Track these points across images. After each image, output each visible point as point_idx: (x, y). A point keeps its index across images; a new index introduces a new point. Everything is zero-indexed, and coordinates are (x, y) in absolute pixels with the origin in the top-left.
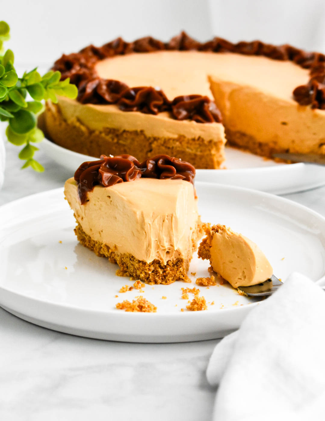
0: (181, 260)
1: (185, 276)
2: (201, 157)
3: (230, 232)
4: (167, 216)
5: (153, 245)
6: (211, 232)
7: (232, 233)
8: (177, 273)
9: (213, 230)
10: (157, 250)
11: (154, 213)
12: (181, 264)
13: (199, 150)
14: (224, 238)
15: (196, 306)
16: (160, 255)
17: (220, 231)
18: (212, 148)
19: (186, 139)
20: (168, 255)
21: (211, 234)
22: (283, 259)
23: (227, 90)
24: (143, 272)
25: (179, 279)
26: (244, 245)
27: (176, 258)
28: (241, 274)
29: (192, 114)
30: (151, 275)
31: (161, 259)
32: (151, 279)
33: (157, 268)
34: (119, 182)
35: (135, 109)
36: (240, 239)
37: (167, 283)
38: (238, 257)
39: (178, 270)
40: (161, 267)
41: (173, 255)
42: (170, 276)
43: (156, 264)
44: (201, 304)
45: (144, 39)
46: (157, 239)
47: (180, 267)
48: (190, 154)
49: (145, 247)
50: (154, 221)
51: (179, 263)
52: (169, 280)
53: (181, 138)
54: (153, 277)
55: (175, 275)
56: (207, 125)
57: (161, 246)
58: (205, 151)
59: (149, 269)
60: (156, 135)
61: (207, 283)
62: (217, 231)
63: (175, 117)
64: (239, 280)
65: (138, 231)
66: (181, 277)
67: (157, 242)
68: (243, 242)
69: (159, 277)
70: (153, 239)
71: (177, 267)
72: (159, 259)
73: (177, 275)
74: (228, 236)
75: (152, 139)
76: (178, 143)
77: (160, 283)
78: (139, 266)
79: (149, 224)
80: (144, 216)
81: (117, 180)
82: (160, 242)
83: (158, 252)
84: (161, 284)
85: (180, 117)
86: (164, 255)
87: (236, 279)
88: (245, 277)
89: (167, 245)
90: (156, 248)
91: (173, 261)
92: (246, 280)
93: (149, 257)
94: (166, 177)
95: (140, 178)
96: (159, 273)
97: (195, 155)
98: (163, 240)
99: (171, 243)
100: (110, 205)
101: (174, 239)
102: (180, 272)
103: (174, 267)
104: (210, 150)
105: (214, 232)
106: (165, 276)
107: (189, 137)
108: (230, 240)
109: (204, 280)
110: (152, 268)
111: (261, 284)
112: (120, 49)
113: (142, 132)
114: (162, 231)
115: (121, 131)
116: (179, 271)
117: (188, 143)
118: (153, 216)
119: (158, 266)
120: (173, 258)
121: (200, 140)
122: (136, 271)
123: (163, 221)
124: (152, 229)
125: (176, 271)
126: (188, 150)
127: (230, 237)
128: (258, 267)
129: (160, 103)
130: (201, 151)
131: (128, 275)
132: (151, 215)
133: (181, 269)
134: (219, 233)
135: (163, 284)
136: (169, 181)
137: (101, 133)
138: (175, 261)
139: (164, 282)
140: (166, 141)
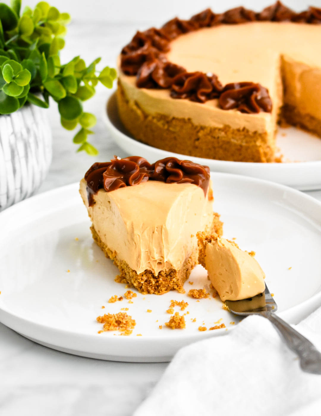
0: (174, 271)
1: (179, 286)
2: (247, 148)
3: (222, 243)
4: (157, 228)
5: (143, 255)
6: (204, 241)
7: (223, 245)
8: (170, 283)
9: (206, 239)
10: (148, 260)
11: (143, 224)
12: (175, 275)
13: (244, 141)
14: (215, 249)
15: (173, 324)
16: (151, 266)
17: (213, 241)
18: (257, 139)
19: (231, 129)
20: (161, 266)
21: (204, 243)
22: (290, 268)
23: (298, 71)
24: (136, 281)
25: (173, 289)
26: (231, 260)
27: (169, 269)
28: (228, 288)
29: (240, 103)
30: (144, 285)
31: (153, 270)
32: (144, 288)
33: (150, 278)
34: (122, 186)
35: (184, 96)
36: (228, 252)
37: (159, 294)
38: (226, 270)
39: (171, 280)
40: (154, 277)
41: (165, 266)
42: (163, 286)
43: (149, 273)
44: (179, 323)
45: (235, 10)
46: (147, 250)
47: (174, 278)
48: (235, 145)
49: (135, 258)
50: (143, 233)
51: (172, 273)
52: (161, 290)
53: (226, 128)
54: (145, 287)
55: (168, 285)
56: (252, 116)
57: (151, 257)
58: (251, 142)
59: (141, 278)
60: (203, 124)
61: (199, 295)
62: (210, 241)
63: (221, 106)
64: (227, 294)
65: (129, 241)
66: (175, 287)
67: (148, 253)
68: (231, 256)
69: (151, 287)
70: (143, 250)
71: (170, 277)
72: (151, 270)
73: (170, 285)
74: (219, 248)
75: (199, 128)
76: (223, 134)
77: (152, 293)
78: (133, 274)
79: (139, 235)
80: (134, 227)
81: (119, 184)
82: (150, 253)
83: (149, 263)
84: (154, 293)
85: (228, 105)
86: (155, 265)
87: (224, 292)
88: (232, 292)
89: (157, 257)
90: (146, 260)
91: (166, 271)
92: (232, 294)
93: (139, 267)
94: (172, 182)
95: (148, 181)
96: (152, 282)
97: (241, 146)
98: (153, 251)
99: (161, 254)
100: (110, 211)
101: (165, 251)
102: (174, 282)
103: (167, 278)
104: (255, 142)
105: (207, 242)
106: (158, 286)
107: (234, 127)
108: (219, 252)
109: (195, 292)
110: (145, 278)
111: (250, 299)
112: (207, 21)
113: (189, 119)
114: (152, 243)
115: (171, 117)
116: (172, 282)
117: (233, 133)
118: (142, 227)
119: (151, 276)
120: (165, 269)
121: (245, 131)
122: (131, 279)
123: (153, 232)
124: (141, 240)
125: (170, 281)
126: (233, 141)
127: (220, 249)
128: (243, 283)
129: (209, 90)
130: (247, 142)
131: (125, 282)
132: (141, 225)
133: (174, 280)
134: (211, 243)
135: (155, 294)
136: (175, 185)
137: (153, 118)
138: (168, 272)
139: (156, 293)
140: (213, 130)
